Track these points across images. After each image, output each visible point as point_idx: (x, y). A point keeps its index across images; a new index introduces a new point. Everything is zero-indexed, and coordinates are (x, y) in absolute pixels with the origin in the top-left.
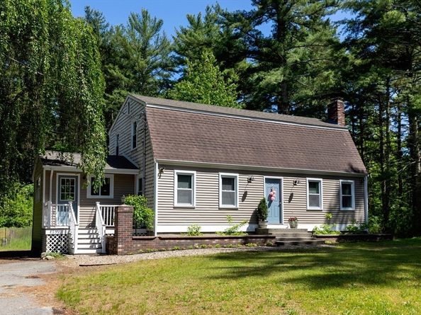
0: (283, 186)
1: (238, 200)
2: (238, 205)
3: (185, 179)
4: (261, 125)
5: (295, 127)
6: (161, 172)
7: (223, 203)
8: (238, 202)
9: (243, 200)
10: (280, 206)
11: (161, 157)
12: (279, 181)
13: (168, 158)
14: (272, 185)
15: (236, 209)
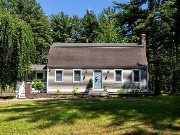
0: (102, 73)
1: (81, 79)
2: (81, 81)
3: (59, 72)
4: (98, 49)
5: (115, 49)
6: (50, 70)
7: (75, 81)
8: (81, 80)
9: (83, 79)
10: (101, 81)
11: (49, 65)
12: (100, 71)
13: (52, 65)
14: (97, 73)
15: (81, 83)
